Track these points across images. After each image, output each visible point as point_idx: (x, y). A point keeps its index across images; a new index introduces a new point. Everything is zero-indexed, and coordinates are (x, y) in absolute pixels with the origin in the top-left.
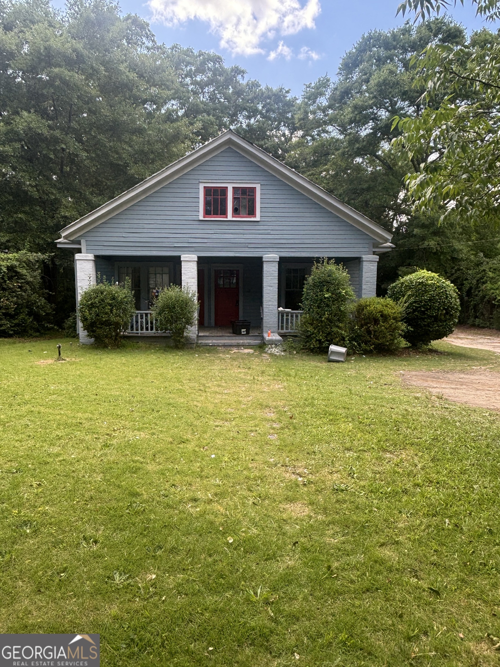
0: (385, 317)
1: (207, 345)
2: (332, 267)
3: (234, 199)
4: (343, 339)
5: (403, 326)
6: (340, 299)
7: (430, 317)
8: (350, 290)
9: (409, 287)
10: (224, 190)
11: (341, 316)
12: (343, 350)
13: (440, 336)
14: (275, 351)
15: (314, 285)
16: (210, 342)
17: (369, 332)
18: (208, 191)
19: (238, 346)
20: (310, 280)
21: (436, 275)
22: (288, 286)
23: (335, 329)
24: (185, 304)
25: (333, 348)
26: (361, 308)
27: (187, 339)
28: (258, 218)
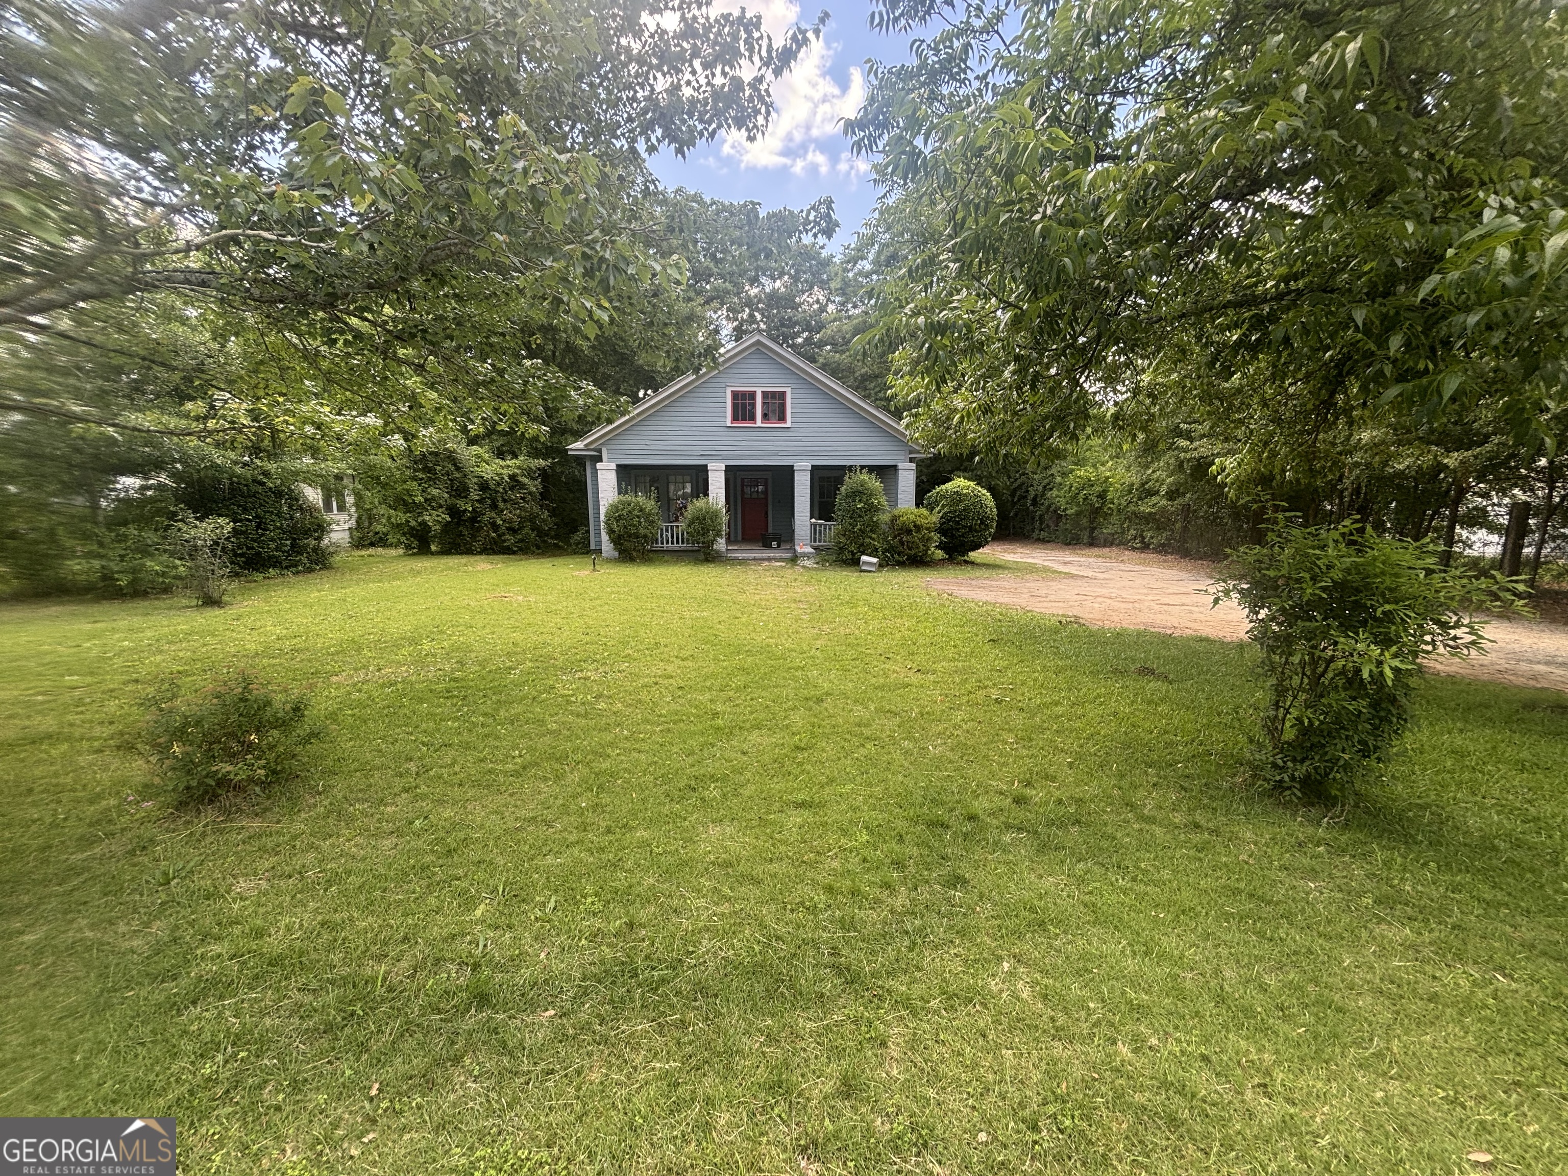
0: (918, 528)
1: (736, 559)
2: (865, 477)
3: (764, 403)
4: (876, 550)
5: (936, 537)
6: (872, 509)
7: (964, 527)
8: (883, 500)
9: (944, 497)
10: (753, 395)
11: (874, 527)
12: (875, 560)
13: (976, 547)
14: (807, 563)
15: (847, 496)
16: (739, 555)
17: (902, 543)
18: (735, 395)
19: (769, 559)
20: (843, 489)
21: (972, 484)
22: (822, 495)
23: (867, 540)
24: (715, 515)
25: (864, 558)
26: (895, 518)
27: (717, 552)
28: (788, 424)
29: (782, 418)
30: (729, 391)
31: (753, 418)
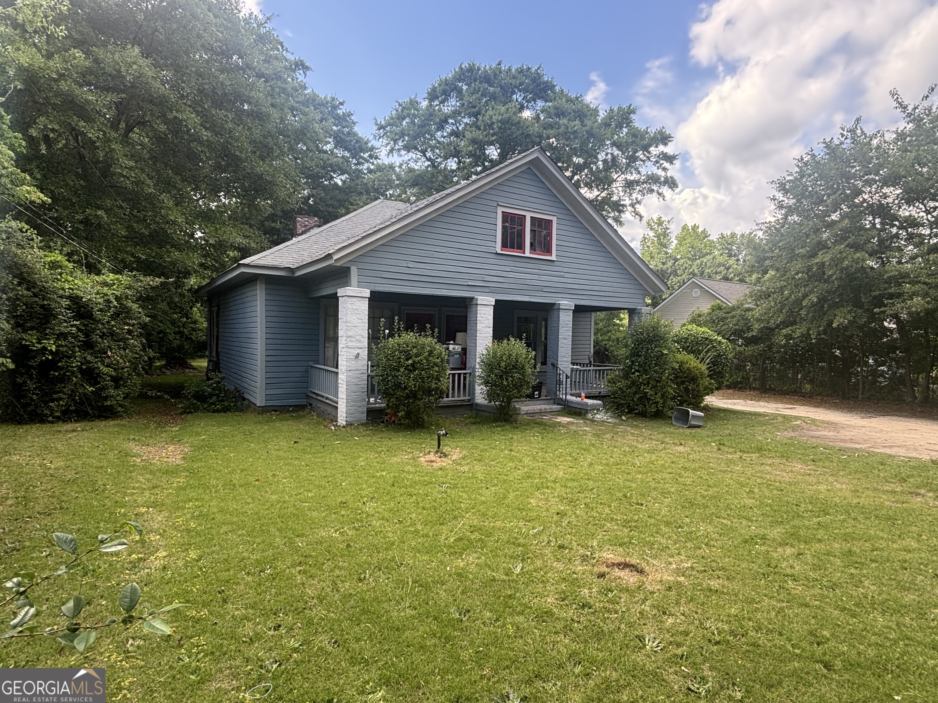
3: (531, 231)
10: (522, 220)
14: (603, 417)
18: (506, 217)
28: (553, 258)
29: (549, 251)
30: (500, 210)
31: (521, 247)
